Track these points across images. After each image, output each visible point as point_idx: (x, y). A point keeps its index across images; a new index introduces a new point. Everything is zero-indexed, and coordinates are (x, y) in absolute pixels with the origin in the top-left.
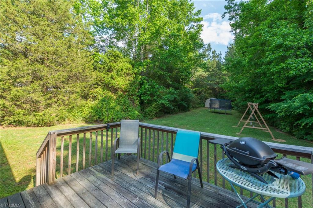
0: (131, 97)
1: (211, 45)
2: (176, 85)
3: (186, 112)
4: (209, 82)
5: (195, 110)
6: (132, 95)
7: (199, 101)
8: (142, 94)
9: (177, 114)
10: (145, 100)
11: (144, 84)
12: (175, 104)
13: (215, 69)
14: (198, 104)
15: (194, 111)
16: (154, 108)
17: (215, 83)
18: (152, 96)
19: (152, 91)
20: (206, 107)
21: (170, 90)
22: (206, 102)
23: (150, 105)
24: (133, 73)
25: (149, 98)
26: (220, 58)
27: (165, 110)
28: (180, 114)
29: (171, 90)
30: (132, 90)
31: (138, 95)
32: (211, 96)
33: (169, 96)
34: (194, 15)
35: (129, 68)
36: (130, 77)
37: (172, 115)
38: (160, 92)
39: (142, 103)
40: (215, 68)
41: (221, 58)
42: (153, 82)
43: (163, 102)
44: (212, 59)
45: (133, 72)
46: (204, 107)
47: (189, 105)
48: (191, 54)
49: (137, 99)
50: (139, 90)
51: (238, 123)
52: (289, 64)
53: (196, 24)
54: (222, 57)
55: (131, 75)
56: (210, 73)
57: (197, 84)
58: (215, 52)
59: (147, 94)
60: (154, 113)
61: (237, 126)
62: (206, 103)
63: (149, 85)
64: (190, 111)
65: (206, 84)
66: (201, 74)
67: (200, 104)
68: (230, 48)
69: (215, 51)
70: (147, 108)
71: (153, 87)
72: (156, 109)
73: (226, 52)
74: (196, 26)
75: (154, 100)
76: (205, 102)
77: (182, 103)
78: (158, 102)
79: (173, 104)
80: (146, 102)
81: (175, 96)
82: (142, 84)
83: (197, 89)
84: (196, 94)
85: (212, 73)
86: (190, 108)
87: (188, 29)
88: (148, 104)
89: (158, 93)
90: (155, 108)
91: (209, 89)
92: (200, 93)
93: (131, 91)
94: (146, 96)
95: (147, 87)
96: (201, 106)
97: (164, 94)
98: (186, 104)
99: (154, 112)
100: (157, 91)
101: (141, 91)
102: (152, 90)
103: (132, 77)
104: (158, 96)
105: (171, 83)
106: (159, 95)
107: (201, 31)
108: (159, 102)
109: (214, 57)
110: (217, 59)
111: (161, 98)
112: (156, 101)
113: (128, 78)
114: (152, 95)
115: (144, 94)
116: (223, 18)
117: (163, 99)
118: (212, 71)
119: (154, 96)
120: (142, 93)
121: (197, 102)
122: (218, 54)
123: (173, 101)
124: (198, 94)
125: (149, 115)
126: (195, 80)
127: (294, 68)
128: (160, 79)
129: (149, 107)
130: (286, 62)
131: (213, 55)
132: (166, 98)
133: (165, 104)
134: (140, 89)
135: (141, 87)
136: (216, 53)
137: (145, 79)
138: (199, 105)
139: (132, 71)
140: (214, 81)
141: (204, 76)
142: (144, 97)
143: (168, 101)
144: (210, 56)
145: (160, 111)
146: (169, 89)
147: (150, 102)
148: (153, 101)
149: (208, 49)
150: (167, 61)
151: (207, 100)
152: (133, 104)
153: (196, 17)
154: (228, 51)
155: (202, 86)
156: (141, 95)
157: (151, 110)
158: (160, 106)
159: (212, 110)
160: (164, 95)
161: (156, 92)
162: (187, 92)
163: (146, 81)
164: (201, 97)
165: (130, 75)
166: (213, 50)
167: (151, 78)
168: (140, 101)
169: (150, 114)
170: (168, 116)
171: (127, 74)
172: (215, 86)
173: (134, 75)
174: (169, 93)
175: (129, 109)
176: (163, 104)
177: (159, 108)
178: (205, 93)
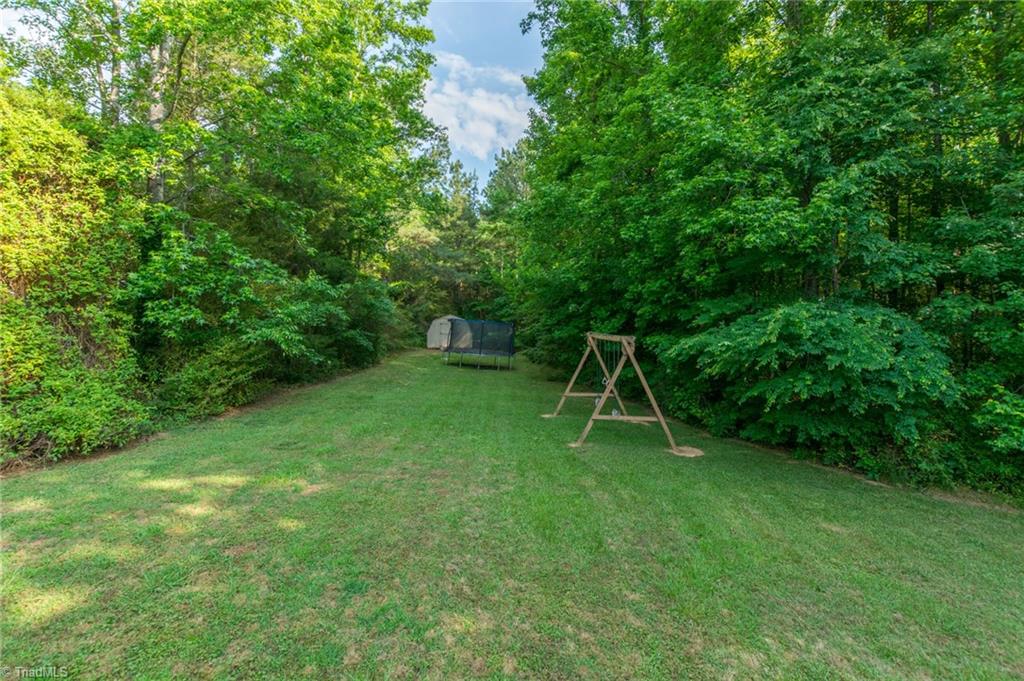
0: (69, 308)
1: (449, 140)
2: (332, 262)
3: (368, 371)
4: (441, 263)
5: (396, 359)
6: (76, 301)
7: (408, 326)
8: (149, 296)
9: (331, 379)
10: (169, 327)
11: (164, 242)
12: (326, 340)
13: (458, 222)
14: (406, 336)
15: (394, 363)
16: (222, 363)
17: (457, 267)
18: (212, 307)
19: (216, 282)
20: (429, 346)
21: (308, 281)
22: (430, 331)
23: (202, 351)
24: (92, 180)
25: (197, 315)
26: (473, 189)
27: (281, 369)
28: (342, 379)
29: (313, 279)
30: (78, 272)
31: (120, 302)
32: (445, 309)
33: (302, 307)
34: (404, 11)
35: (58, 146)
36: (66, 195)
37: (309, 389)
38: (258, 290)
39: (148, 342)
40: (459, 219)
41: (475, 189)
42: (223, 240)
43: (275, 334)
44: (452, 190)
45: (92, 173)
46: (424, 345)
47: (375, 342)
48: (389, 155)
49: (115, 324)
50: (132, 275)
51: (558, 403)
52: (745, 212)
53: (409, 47)
54: (480, 189)
55: (78, 186)
56: (443, 233)
57: (401, 267)
58: (461, 166)
59: (177, 292)
60: (219, 391)
61: (555, 414)
62: (428, 334)
63: (196, 253)
64: (378, 363)
65: (430, 268)
66: (415, 232)
67: (411, 336)
68: (503, 162)
69: (459, 165)
70: (181, 366)
71: (220, 262)
72: (234, 370)
73: (491, 173)
74: (408, 53)
75: (223, 324)
76: (427, 328)
77: (353, 339)
78: (244, 337)
79: (317, 342)
80: (172, 334)
81: (332, 308)
82: (151, 243)
83: (403, 286)
84: (399, 302)
85: (449, 232)
86: (379, 355)
87: (381, 56)
88: (188, 344)
89: (248, 292)
90: (229, 365)
91: (441, 286)
92: (411, 299)
93: (75, 278)
94: (177, 304)
95: (185, 262)
96: (414, 345)
97: (279, 298)
98: (369, 338)
99: (221, 385)
100: (241, 284)
101: (144, 277)
102: (211, 275)
103: (79, 198)
104: (247, 307)
105: (311, 251)
106: (253, 302)
107: (427, 77)
108: (252, 336)
109: (455, 183)
110: (463, 193)
111: (262, 318)
112: (235, 331)
113: (50, 199)
114: (210, 301)
115: (163, 294)
116: (524, 32)
117: (273, 321)
118: (448, 229)
119: (226, 308)
120: (147, 291)
121: (401, 329)
122: (468, 176)
123: (317, 330)
124: (406, 304)
125: (192, 400)
126: (395, 252)
127: (756, 224)
128: (257, 228)
129: (194, 358)
130: (734, 204)
131: (454, 177)
132: (290, 315)
133: (283, 346)
134: (136, 270)
135: (145, 259)
136: (462, 171)
137: (170, 218)
138: (409, 341)
139: (86, 166)
140: (456, 259)
141: (427, 243)
142: (164, 309)
143: (296, 332)
144: (445, 178)
145: (257, 376)
146: (304, 277)
147: (196, 339)
148: (219, 332)
149: (441, 153)
150: (297, 142)
151: (434, 322)
152: (86, 350)
153: (411, 23)
154: (496, 171)
155: (416, 276)
156: (143, 300)
157: (206, 373)
158: (255, 353)
159: (455, 356)
160: (279, 305)
161: (235, 288)
162: (373, 293)
163: (179, 228)
164: (417, 312)
165: (69, 185)
166: (453, 160)
167: (209, 217)
168: (136, 330)
169: (200, 394)
170: (293, 393)
171: (45, 182)
172: (459, 277)
173: (100, 194)
174: (304, 295)
175: (47, 383)
176: (271, 344)
177: (254, 364)
178: (427, 299)
